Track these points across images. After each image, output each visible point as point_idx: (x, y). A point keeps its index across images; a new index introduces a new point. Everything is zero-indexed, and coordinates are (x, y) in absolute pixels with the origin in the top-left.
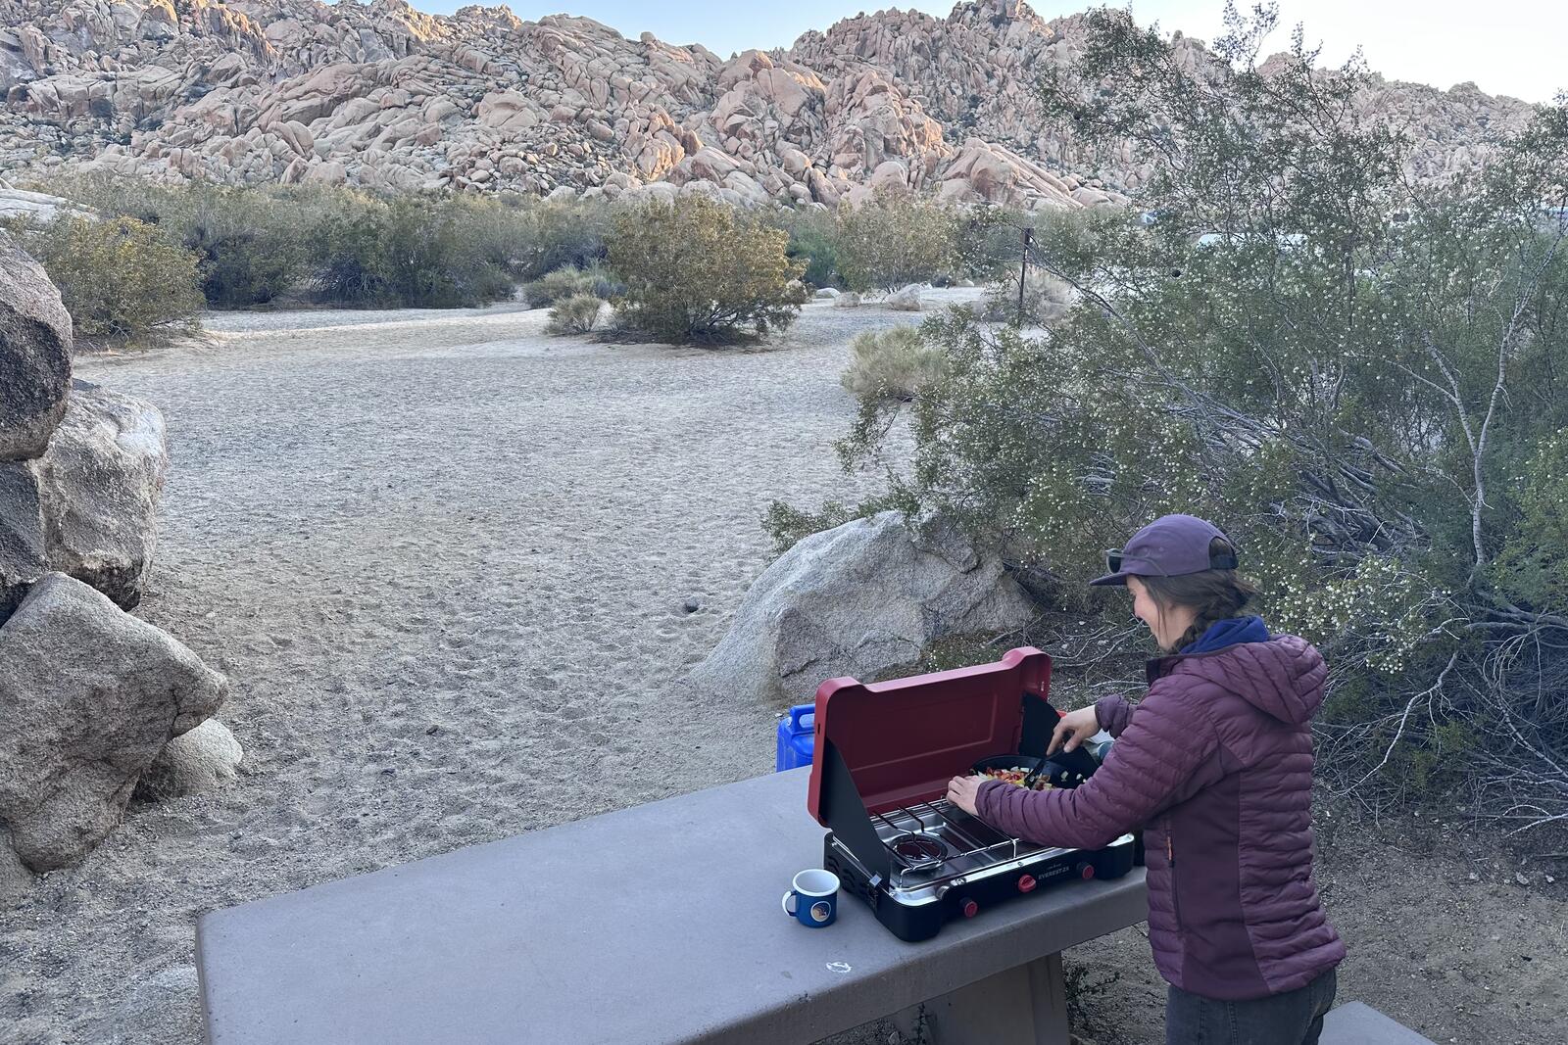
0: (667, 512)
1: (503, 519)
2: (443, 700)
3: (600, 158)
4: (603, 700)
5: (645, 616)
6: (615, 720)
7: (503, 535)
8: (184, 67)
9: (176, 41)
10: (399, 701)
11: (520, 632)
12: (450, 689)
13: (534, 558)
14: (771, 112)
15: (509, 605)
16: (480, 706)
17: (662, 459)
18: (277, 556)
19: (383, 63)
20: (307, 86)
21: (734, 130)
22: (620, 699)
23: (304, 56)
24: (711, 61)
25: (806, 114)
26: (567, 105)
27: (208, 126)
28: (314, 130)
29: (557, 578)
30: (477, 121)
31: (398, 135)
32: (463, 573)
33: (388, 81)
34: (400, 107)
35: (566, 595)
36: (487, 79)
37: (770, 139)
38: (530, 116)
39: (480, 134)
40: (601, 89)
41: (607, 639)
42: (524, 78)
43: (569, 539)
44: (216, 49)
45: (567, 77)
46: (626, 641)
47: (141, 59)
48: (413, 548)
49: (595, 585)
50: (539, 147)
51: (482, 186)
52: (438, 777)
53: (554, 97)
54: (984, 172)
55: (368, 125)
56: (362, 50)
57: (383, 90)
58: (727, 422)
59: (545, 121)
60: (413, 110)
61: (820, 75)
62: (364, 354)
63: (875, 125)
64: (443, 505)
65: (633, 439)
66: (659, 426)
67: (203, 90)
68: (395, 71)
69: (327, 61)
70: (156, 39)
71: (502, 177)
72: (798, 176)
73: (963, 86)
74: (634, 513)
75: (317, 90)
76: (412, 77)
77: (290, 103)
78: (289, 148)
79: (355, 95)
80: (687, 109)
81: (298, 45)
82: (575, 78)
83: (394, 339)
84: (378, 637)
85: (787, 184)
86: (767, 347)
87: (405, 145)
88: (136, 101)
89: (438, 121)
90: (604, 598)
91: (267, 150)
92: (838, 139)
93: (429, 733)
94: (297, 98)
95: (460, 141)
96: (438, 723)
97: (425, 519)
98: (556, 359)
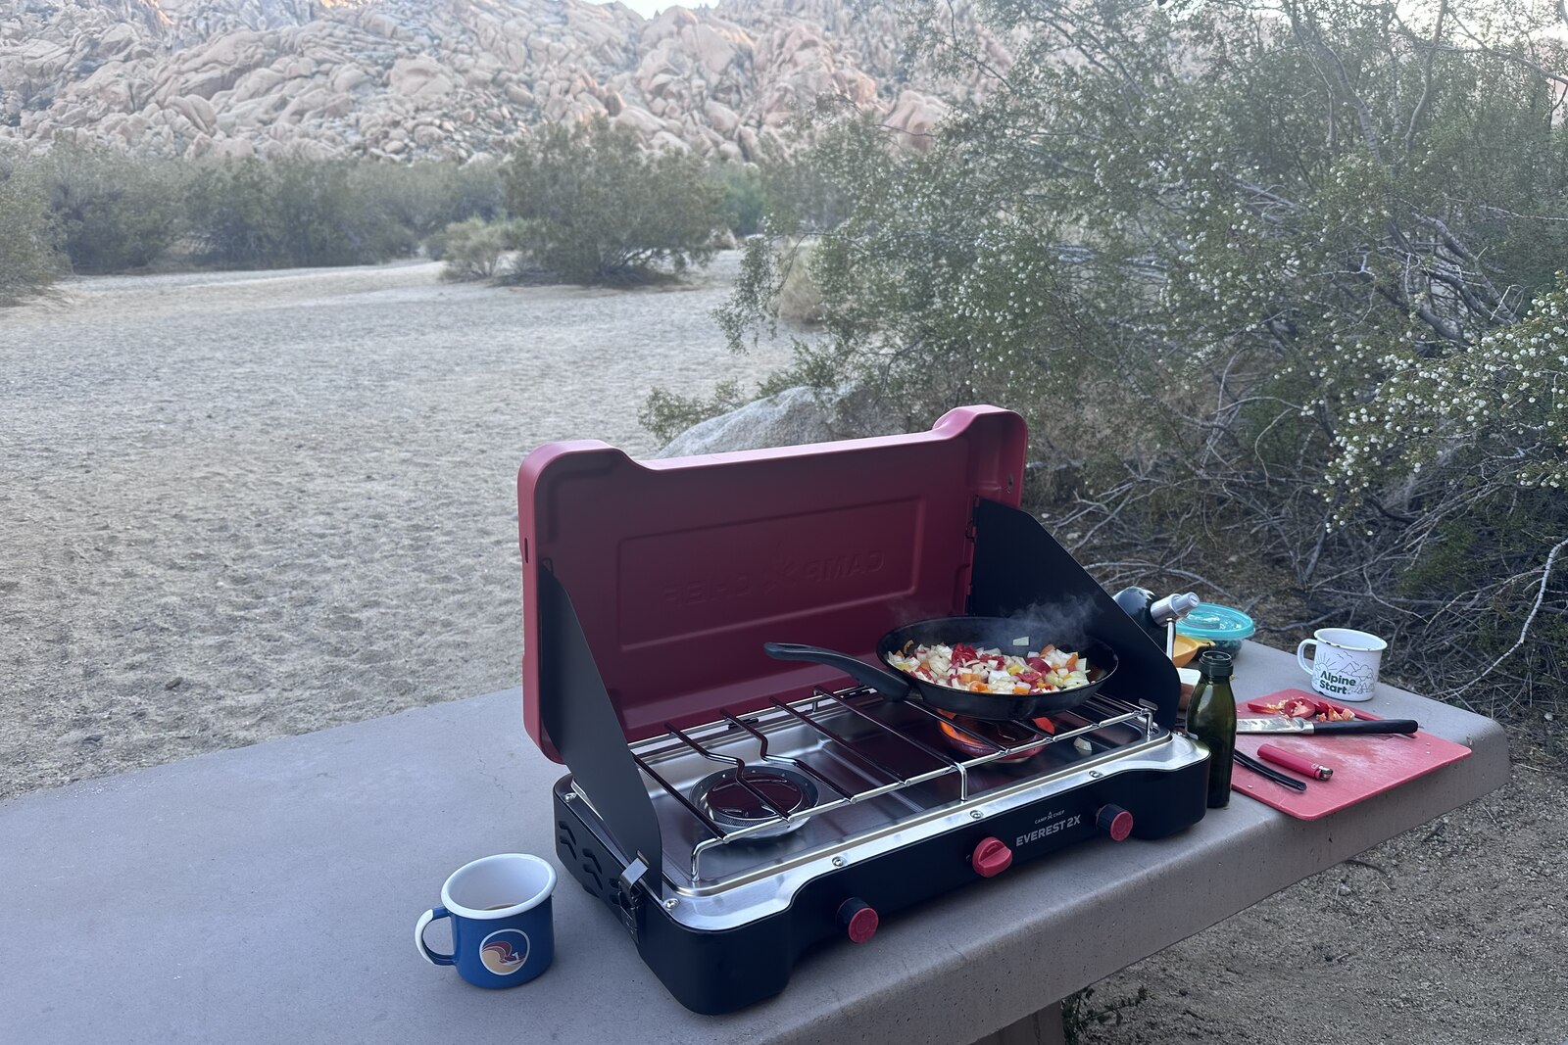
0: (546, 435)
1: (339, 444)
2: (202, 647)
3: (519, 123)
4: (421, 640)
5: (498, 543)
6: (431, 662)
7: (334, 462)
8: (71, 41)
9: (61, 13)
10: (142, 651)
11: (329, 565)
12: (217, 634)
13: (369, 485)
14: (698, 71)
15: (322, 536)
16: (250, 652)
17: (549, 386)
18: (42, 492)
19: (284, 30)
20: (206, 56)
21: (660, 91)
22: (445, 637)
23: (201, 26)
24: (632, 18)
25: (734, 71)
26: (482, 69)
27: (102, 104)
28: (216, 104)
29: (392, 506)
30: (389, 90)
31: (306, 106)
32: (273, 504)
33: (292, 50)
34: (306, 77)
35: (400, 523)
36: (397, 45)
37: (698, 99)
38: (444, 83)
39: (393, 103)
40: (518, 50)
41: (440, 570)
42: (436, 42)
43: (417, 465)
44: (105, 20)
45: (482, 40)
46: (466, 571)
47: (25, 34)
48: (218, 478)
49: (441, 511)
50: (455, 114)
51: (397, 158)
52: (161, 742)
53: (469, 61)
54: (920, 126)
55: (274, 97)
56: (263, 18)
57: (287, 59)
58: (632, 349)
59: (461, 86)
60: (320, 79)
61: (747, 30)
62: (237, 307)
63: (806, 81)
64: (268, 433)
65: (517, 366)
66: (551, 354)
67: (94, 65)
68: (299, 38)
69: (226, 30)
70: (40, 11)
71: (419, 147)
72: (728, 135)
73: (895, 39)
74: (504, 436)
75: (216, 61)
76: (317, 44)
77: (189, 76)
78: (190, 124)
79: (257, 65)
80: (609, 70)
81: (194, 14)
82: (490, 41)
83: (274, 292)
84: (140, 576)
85: (716, 144)
86: (688, 286)
87: (314, 116)
88: (22, 79)
89: (348, 91)
90: (449, 525)
91: (166, 128)
92: (769, 97)
93: (169, 688)
94: (196, 70)
95: (372, 112)
96: (185, 676)
97: (241, 448)
98: (449, 303)
